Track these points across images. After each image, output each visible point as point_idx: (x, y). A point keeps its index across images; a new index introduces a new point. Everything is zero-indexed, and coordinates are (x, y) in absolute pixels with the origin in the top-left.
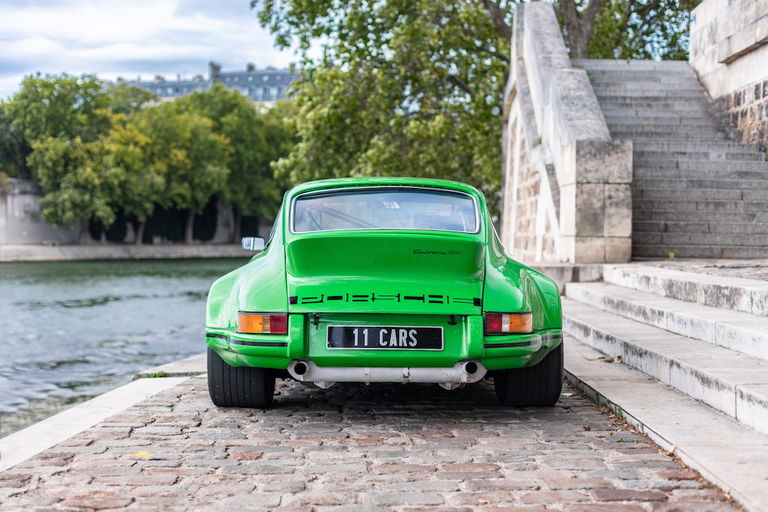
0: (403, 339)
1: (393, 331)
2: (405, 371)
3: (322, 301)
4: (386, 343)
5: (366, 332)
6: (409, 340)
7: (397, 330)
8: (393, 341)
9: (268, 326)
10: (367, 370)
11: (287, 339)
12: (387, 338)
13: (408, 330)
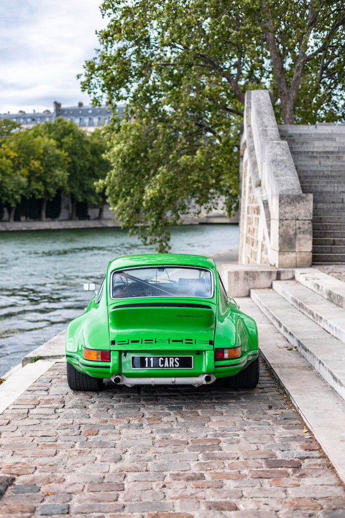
0: (171, 363)
1: (167, 359)
2: (173, 379)
3: (128, 344)
4: (163, 365)
5: (152, 359)
6: (175, 363)
7: (169, 358)
8: (166, 364)
9: (100, 356)
10: (153, 379)
11: (110, 364)
12: (163, 362)
13: (174, 358)
